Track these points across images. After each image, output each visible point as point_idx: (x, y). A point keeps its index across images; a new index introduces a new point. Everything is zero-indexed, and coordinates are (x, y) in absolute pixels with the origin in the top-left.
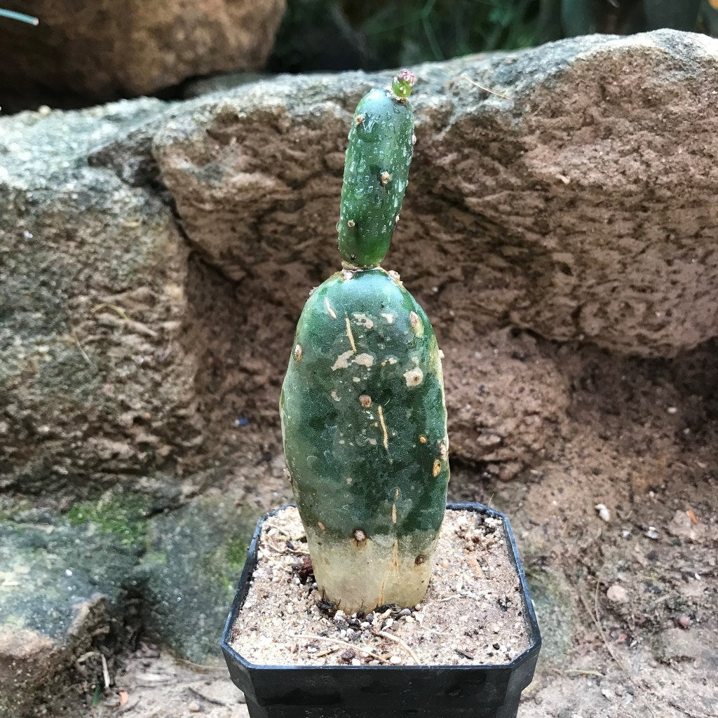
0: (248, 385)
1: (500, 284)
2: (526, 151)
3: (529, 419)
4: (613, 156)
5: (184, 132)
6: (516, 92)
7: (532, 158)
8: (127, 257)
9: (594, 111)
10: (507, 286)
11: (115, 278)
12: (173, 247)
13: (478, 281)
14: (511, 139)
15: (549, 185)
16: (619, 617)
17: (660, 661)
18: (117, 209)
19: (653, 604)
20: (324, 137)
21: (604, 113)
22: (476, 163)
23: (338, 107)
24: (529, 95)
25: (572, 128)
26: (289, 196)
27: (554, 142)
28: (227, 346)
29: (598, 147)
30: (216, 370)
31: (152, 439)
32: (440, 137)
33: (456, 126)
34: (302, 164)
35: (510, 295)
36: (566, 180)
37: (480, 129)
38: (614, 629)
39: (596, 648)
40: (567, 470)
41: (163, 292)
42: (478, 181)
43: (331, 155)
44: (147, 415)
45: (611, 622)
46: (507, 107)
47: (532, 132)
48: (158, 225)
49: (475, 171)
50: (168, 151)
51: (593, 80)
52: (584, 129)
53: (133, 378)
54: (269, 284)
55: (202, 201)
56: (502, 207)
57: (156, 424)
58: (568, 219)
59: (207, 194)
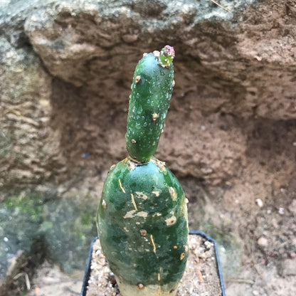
0: (88, 138)
1: (217, 96)
2: (238, 42)
3: (227, 161)
4: (288, 47)
5: (41, 23)
6: (235, 8)
7: (241, 46)
8: (18, 87)
9: (281, 21)
10: (220, 97)
11: (13, 98)
12: (42, 80)
13: (205, 93)
14: (230, 35)
15: (249, 60)
16: (263, 252)
17: (280, 275)
18: (9, 63)
19: (279, 247)
20: (121, 27)
21: (286, 22)
22: (209, 45)
23: (129, 10)
24: (242, 11)
25: (266, 30)
26: (103, 54)
27: (254, 37)
28: (76, 119)
29: (280, 41)
30: (71, 132)
31: (41, 170)
32: (189, 29)
33: (198, 25)
34: (109, 41)
35: (221, 101)
36: (259, 59)
37: (212, 29)
38: (259, 257)
39: (251, 267)
40: (243, 183)
41: (39, 104)
42: (208, 54)
43: (125, 36)
44: (38, 160)
45: (259, 254)
46: (229, 18)
47: (242, 32)
48: (33, 70)
49: (207, 48)
50: (33, 34)
51: (283, 4)
52: (273, 30)
53: (29, 144)
54: (96, 89)
55: (55, 60)
56: (221, 68)
57: (43, 164)
58: (257, 75)
59: (57, 56)
